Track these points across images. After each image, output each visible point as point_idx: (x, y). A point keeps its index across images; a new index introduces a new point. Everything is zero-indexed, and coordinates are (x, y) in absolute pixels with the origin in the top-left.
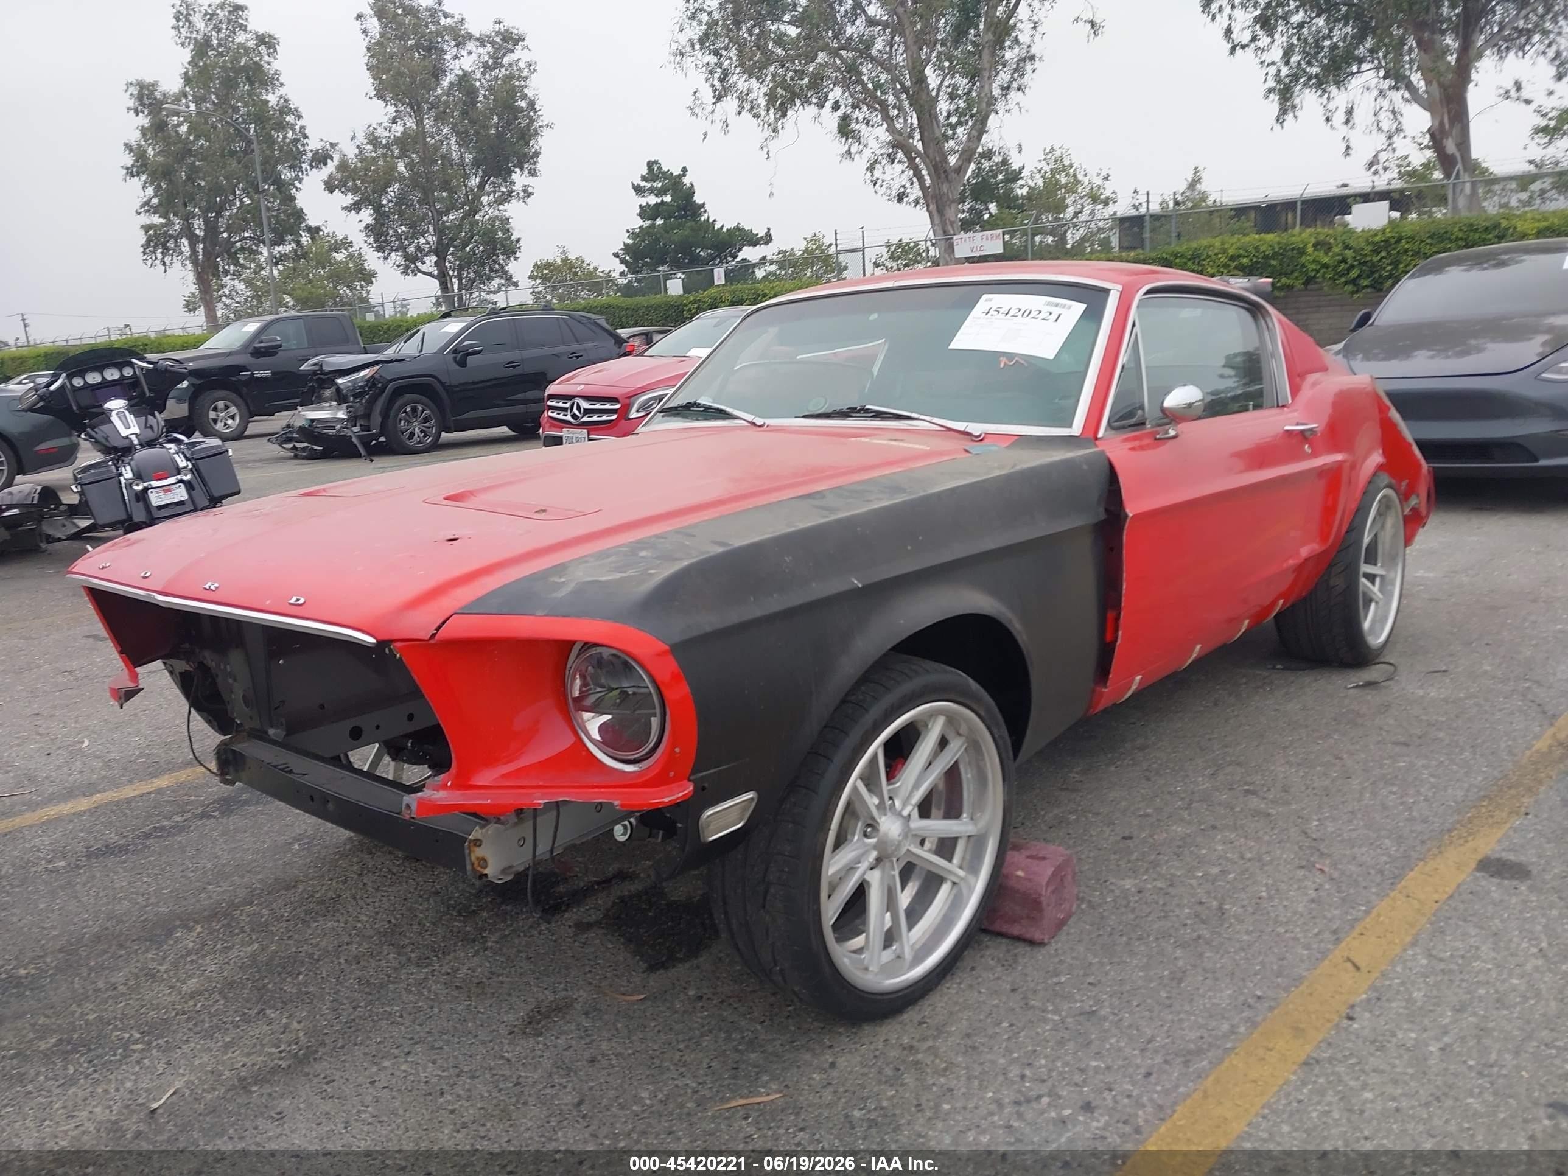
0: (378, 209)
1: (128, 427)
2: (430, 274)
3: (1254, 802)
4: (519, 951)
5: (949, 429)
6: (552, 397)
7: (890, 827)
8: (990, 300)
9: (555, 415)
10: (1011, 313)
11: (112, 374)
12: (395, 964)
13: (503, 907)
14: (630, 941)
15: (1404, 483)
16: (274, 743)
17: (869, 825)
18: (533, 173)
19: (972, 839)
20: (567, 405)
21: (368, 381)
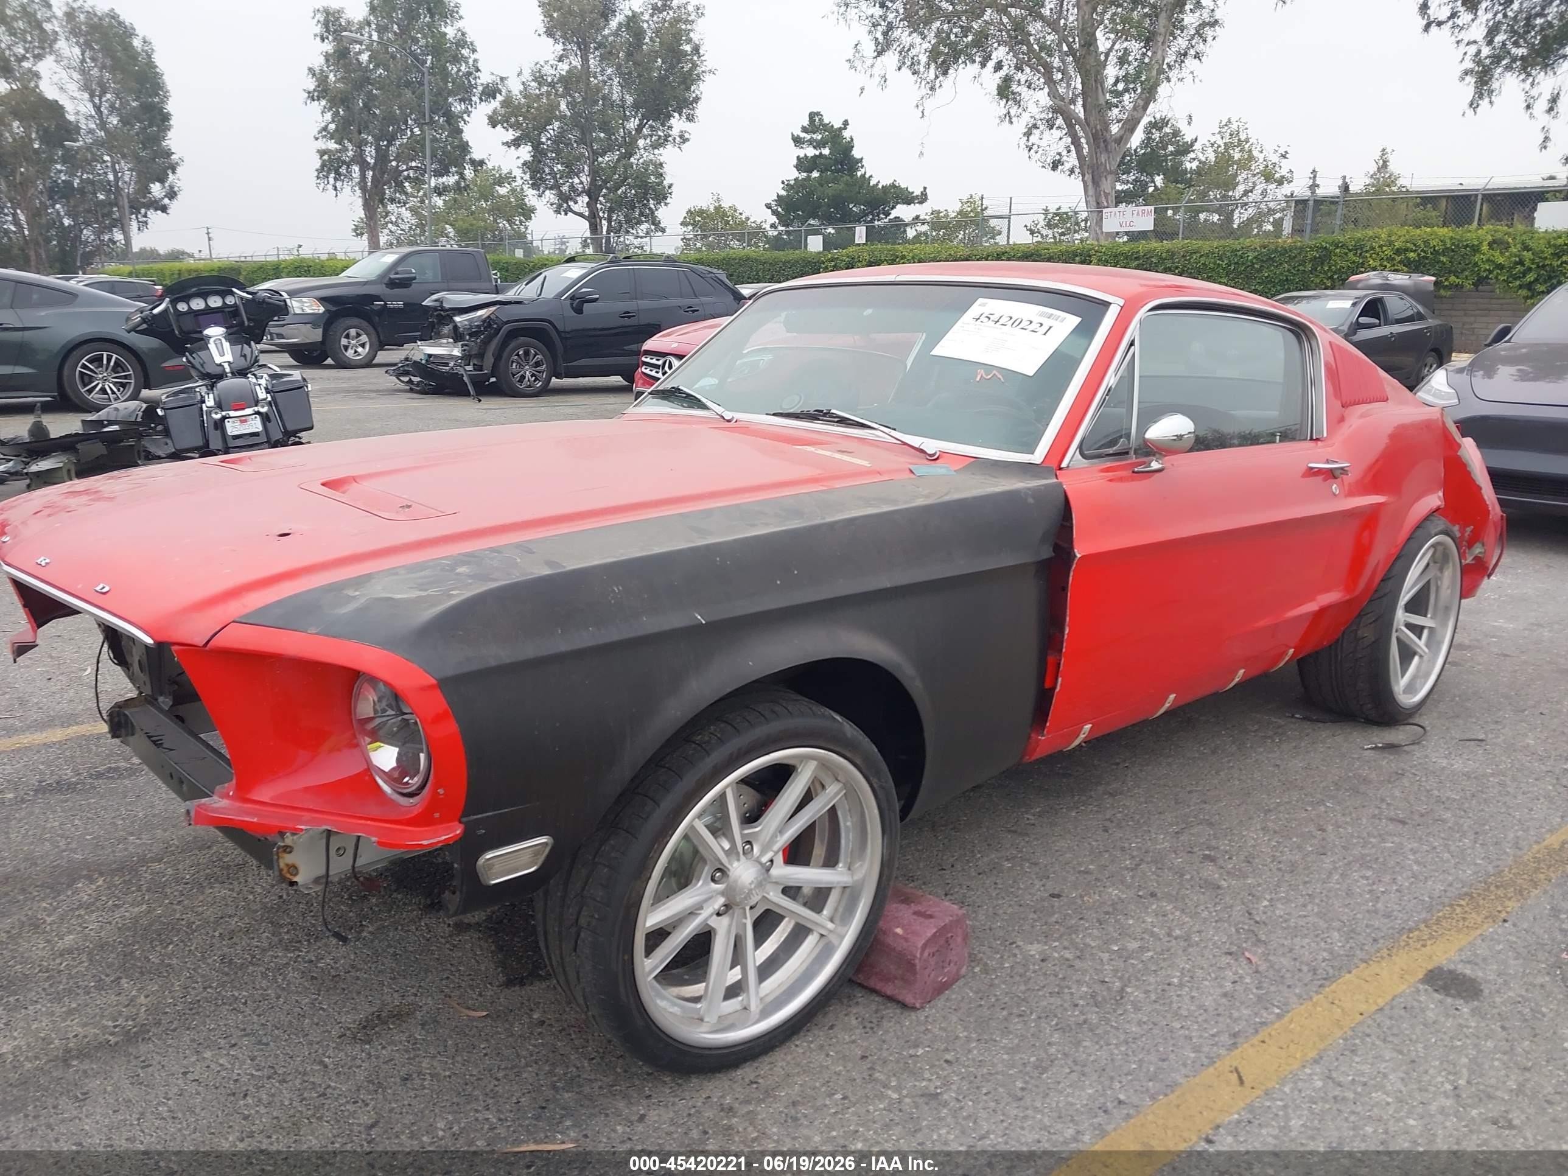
0: (537, 146)
1: (222, 354)
2: (581, 215)
3: (1210, 871)
4: (390, 946)
5: (905, 444)
6: (648, 353)
7: (743, 872)
8: (984, 305)
9: (647, 371)
10: (1001, 321)
11: (215, 302)
12: (266, 945)
13: (395, 895)
14: (500, 949)
15: (1469, 529)
16: (161, 710)
17: (719, 870)
18: (690, 119)
19: (848, 891)
20: (660, 363)
21: (484, 321)
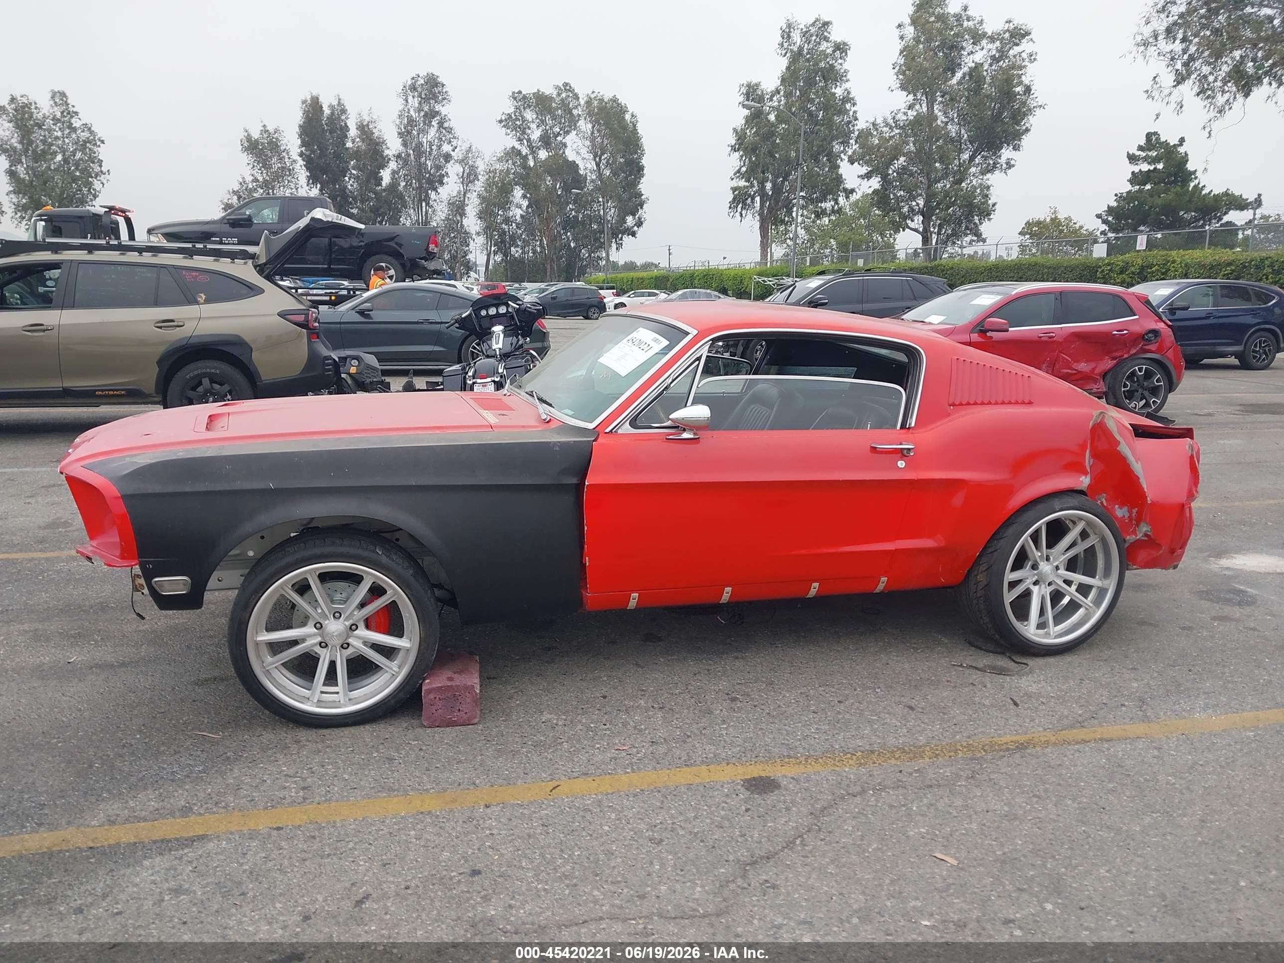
0: (885, 178)
1: (498, 343)
2: (916, 230)
11: (502, 310)
17: (318, 623)
19: (405, 652)
